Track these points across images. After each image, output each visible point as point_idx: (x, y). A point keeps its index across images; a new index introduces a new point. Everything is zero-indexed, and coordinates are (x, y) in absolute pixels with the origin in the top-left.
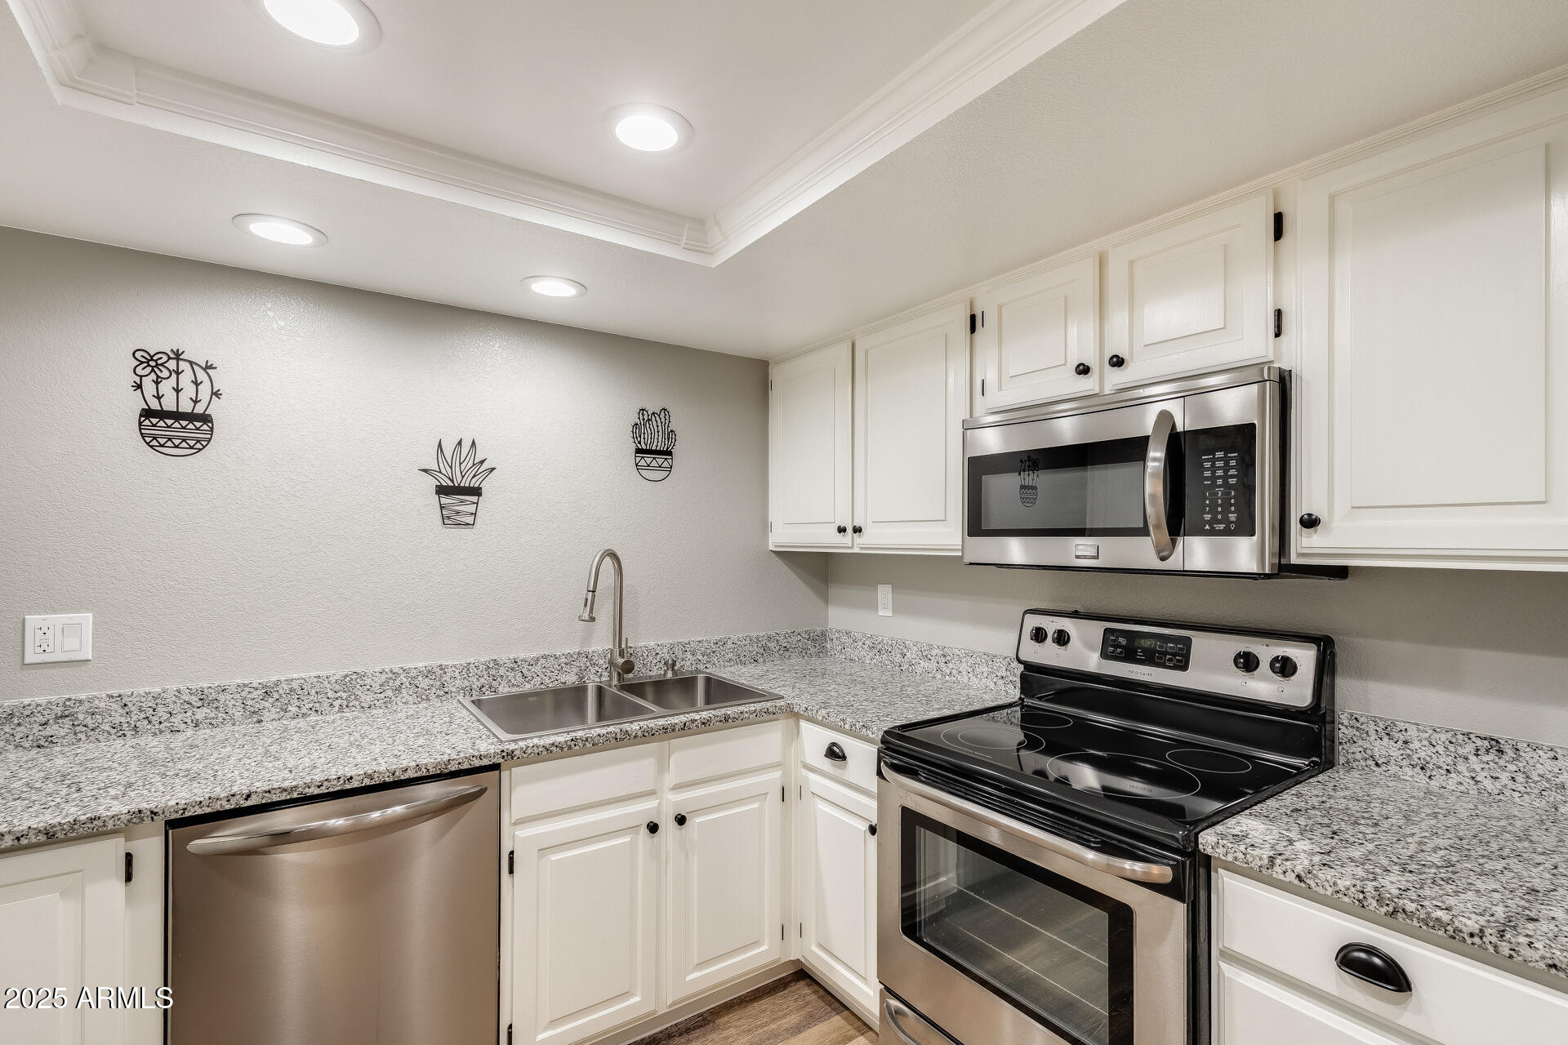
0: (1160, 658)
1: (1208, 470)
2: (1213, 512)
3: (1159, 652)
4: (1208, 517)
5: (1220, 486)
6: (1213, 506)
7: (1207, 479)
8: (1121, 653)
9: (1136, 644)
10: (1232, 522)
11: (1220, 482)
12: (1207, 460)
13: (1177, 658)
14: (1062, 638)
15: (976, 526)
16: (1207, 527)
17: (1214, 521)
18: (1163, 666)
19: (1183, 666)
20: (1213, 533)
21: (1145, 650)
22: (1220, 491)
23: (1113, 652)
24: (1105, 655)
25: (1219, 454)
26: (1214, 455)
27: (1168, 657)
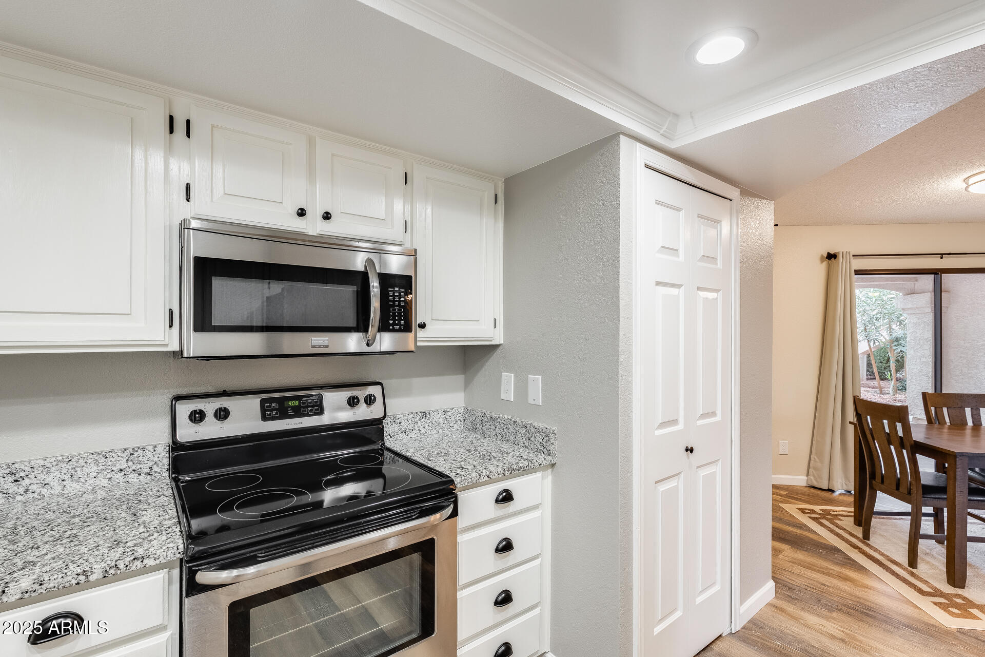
0: (305, 411)
1: (391, 296)
2: (394, 320)
3: (303, 407)
4: (391, 322)
5: (397, 306)
6: (394, 316)
7: (391, 301)
8: (276, 414)
9: (286, 405)
10: (402, 325)
11: (397, 304)
12: (391, 291)
13: (315, 408)
14: (222, 414)
15: (203, 323)
16: (391, 327)
17: (394, 324)
18: (308, 415)
19: (320, 411)
20: (394, 330)
21: (293, 408)
22: (397, 308)
23: (270, 414)
24: (264, 418)
25: (397, 289)
26: (394, 289)
27: (309, 409)
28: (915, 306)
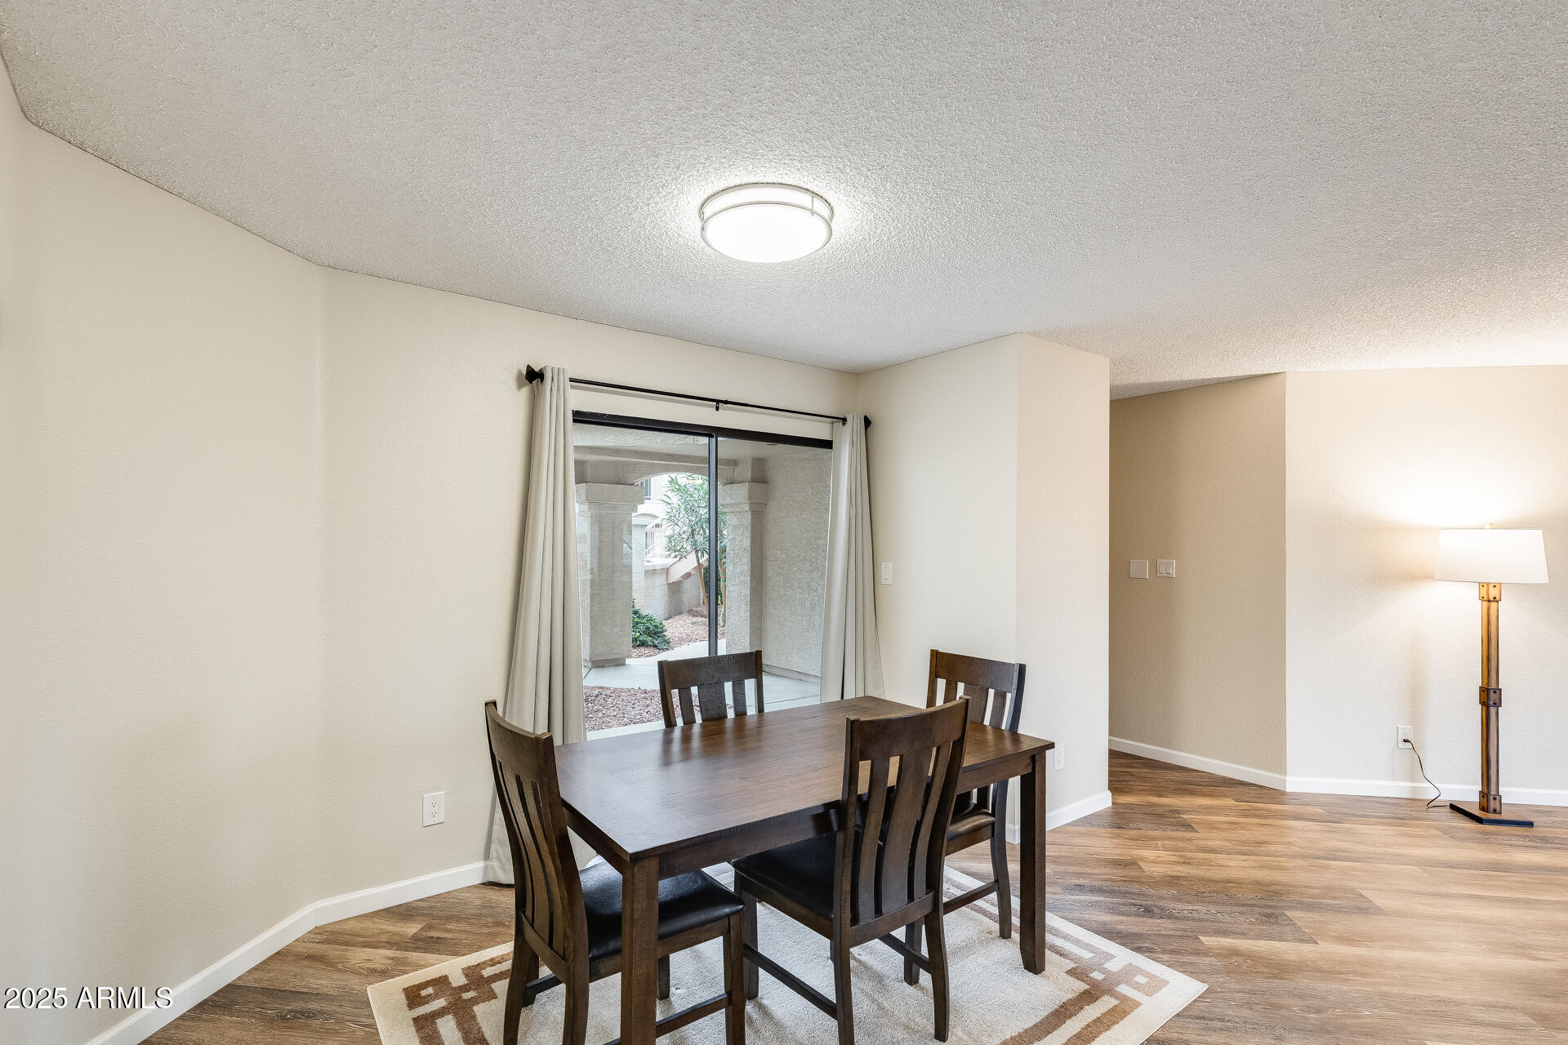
28: (733, 501)
